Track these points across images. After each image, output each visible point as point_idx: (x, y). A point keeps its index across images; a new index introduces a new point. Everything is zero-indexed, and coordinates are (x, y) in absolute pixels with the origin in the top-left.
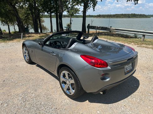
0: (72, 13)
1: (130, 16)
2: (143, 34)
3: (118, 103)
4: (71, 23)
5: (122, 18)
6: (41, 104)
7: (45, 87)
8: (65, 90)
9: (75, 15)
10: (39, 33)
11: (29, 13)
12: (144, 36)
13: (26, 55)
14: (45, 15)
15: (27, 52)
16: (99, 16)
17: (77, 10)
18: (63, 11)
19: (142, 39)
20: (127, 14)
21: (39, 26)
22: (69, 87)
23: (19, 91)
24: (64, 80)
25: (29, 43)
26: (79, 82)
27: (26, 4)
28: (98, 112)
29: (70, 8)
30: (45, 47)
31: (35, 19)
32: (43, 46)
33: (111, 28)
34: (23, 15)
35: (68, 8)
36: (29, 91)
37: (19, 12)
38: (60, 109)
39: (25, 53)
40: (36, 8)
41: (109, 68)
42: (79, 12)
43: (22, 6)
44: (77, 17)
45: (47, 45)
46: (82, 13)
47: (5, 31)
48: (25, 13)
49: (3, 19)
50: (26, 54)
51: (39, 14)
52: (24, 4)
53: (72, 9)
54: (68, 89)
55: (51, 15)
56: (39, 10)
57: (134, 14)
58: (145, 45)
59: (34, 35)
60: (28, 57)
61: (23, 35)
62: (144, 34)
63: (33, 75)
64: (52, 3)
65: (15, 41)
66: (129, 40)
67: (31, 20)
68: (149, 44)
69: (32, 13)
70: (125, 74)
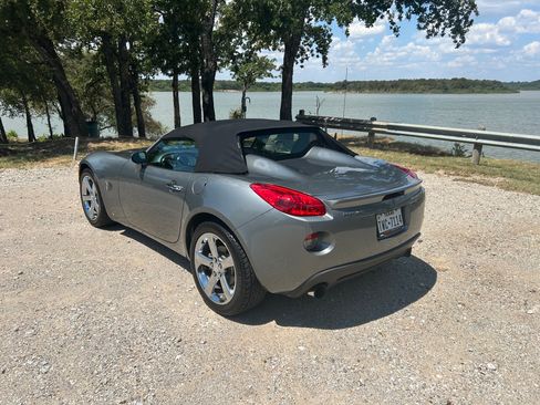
0: (250, 74)
1: (448, 85)
2: (474, 140)
3: (362, 326)
4: (244, 109)
5: (423, 91)
6: (134, 330)
7: (149, 290)
8: (209, 294)
9: (258, 80)
10: (135, 140)
11: (101, 74)
12: (478, 147)
13: (89, 202)
14: (158, 81)
15: (94, 190)
16: (344, 86)
17: (265, 66)
18: (217, 68)
19: (472, 159)
20: (439, 81)
21: (134, 117)
22: (219, 283)
23: (70, 299)
24: (207, 262)
25: (101, 162)
26: (245, 260)
27: (92, 44)
28: (302, 348)
29: (240, 56)
30: (150, 169)
31: (122, 93)
32: (144, 167)
33: (374, 123)
34: (81, 80)
35: (234, 58)
36: (101, 299)
37: (66, 69)
38: (190, 341)
39: (88, 193)
40: (125, 57)
41: (328, 216)
42: (274, 72)
43: (79, 49)
44: (268, 90)
45: (157, 165)
46: (279, 73)
47: (16, 136)
48: (89, 74)
49: (12, 93)
50: (92, 198)
51: (135, 77)
52: (86, 42)
53: (248, 61)
54: (218, 291)
55: (176, 79)
56: (135, 64)
57: (463, 79)
58: (478, 178)
59: (117, 144)
60: (98, 206)
61: (79, 145)
62: (479, 141)
63: (112, 257)
64: (180, 41)
65: (53, 162)
66: (431, 160)
67: (107, 97)
68: (494, 174)
69: (112, 74)
70: (379, 239)
